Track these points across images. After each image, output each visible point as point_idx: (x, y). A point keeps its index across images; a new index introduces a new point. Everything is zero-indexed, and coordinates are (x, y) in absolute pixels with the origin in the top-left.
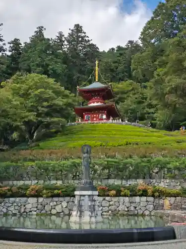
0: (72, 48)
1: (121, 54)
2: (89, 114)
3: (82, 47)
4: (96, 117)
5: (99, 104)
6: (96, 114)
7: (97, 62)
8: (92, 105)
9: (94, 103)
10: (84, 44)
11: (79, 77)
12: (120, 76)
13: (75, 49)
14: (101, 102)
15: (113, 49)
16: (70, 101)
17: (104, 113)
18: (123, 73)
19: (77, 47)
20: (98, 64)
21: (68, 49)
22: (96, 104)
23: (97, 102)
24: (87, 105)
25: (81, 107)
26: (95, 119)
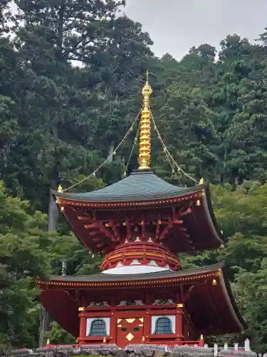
0: (40, 32)
1: (242, 72)
2: (105, 312)
3: (80, 28)
4: (134, 328)
5: (152, 268)
6: (137, 312)
7: (147, 90)
8: (120, 270)
9: (127, 261)
10: (92, 20)
11: (60, 154)
12: (234, 162)
13: (53, 38)
14: (160, 262)
15: (207, 50)
16: (28, 242)
17: (172, 310)
18: (248, 147)
19: (61, 30)
20: (151, 96)
21: (21, 34)
22: (136, 269)
23: (145, 261)
24: (97, 270)
25: (63, 277)
26: (130, 337)
